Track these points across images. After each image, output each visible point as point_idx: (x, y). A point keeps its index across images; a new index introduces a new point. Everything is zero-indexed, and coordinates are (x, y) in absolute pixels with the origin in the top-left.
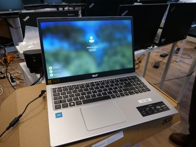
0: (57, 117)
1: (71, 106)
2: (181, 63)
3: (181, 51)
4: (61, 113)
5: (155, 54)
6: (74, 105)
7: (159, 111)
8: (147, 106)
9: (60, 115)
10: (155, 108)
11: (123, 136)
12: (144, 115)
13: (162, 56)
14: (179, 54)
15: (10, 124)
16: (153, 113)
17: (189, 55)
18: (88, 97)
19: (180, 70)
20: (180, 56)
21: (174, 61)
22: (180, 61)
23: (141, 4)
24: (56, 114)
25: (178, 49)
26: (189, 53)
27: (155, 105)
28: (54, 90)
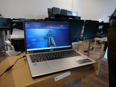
0: (34, 65)
1: (41, 61)
2: (95, 55)
3: (94, 49)
4: (36, 64)
5: (82, 51)
6: (43, 61)
7: (87, 62)
8: (81, 60)
9: (35, 64)
10: (85, 61)
11: (70, 74)
12: (80, 64)
13: (85, 51)
14: (93, 50)
15: (7, 69)
16: (84, 63)
17: (99, 51)
18: (50, 58)
19: (96, 58)
20: (95, 51)
21: (92, 54)
22: (95, 54)
23: (72, 19)
24: (33, 64)
25: (93, 48)
26: (99, 50)
27: (85, 60)
28: (31, 56)
